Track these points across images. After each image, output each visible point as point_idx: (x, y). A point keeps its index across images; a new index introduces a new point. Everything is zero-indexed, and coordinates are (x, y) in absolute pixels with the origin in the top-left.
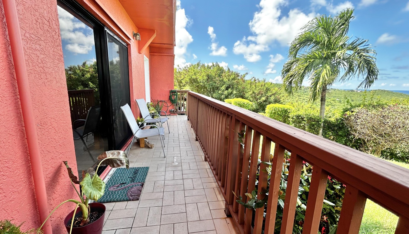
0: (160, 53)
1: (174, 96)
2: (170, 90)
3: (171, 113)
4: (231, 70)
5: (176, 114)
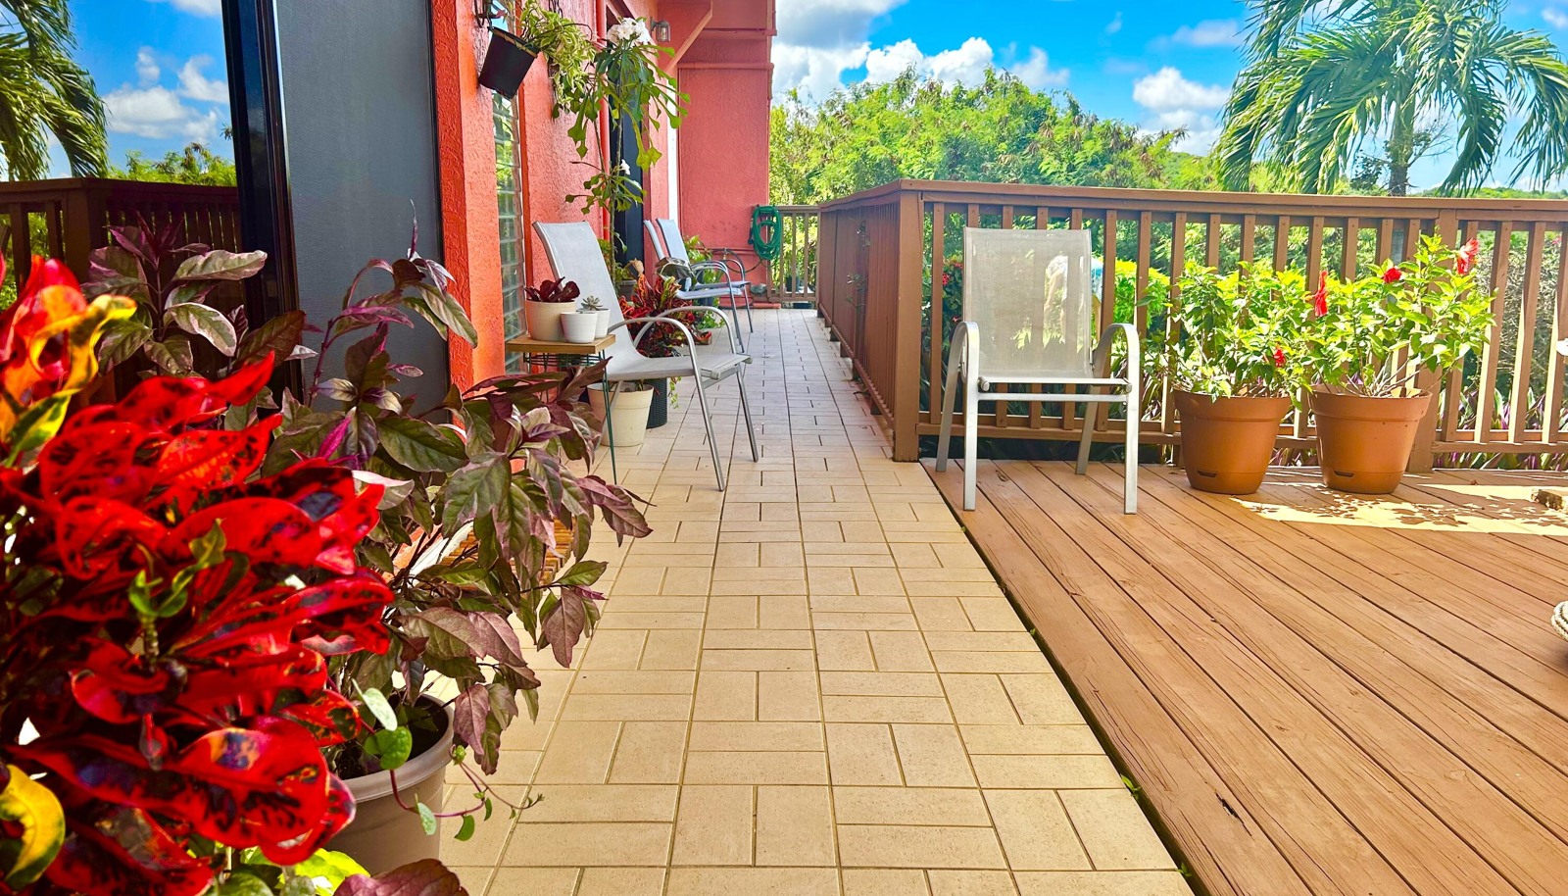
0: (715, 62)
1: (769, 229)
2: (755, 205)
3: (756, 298)
4: (1083, 110)
5: (776, 305)
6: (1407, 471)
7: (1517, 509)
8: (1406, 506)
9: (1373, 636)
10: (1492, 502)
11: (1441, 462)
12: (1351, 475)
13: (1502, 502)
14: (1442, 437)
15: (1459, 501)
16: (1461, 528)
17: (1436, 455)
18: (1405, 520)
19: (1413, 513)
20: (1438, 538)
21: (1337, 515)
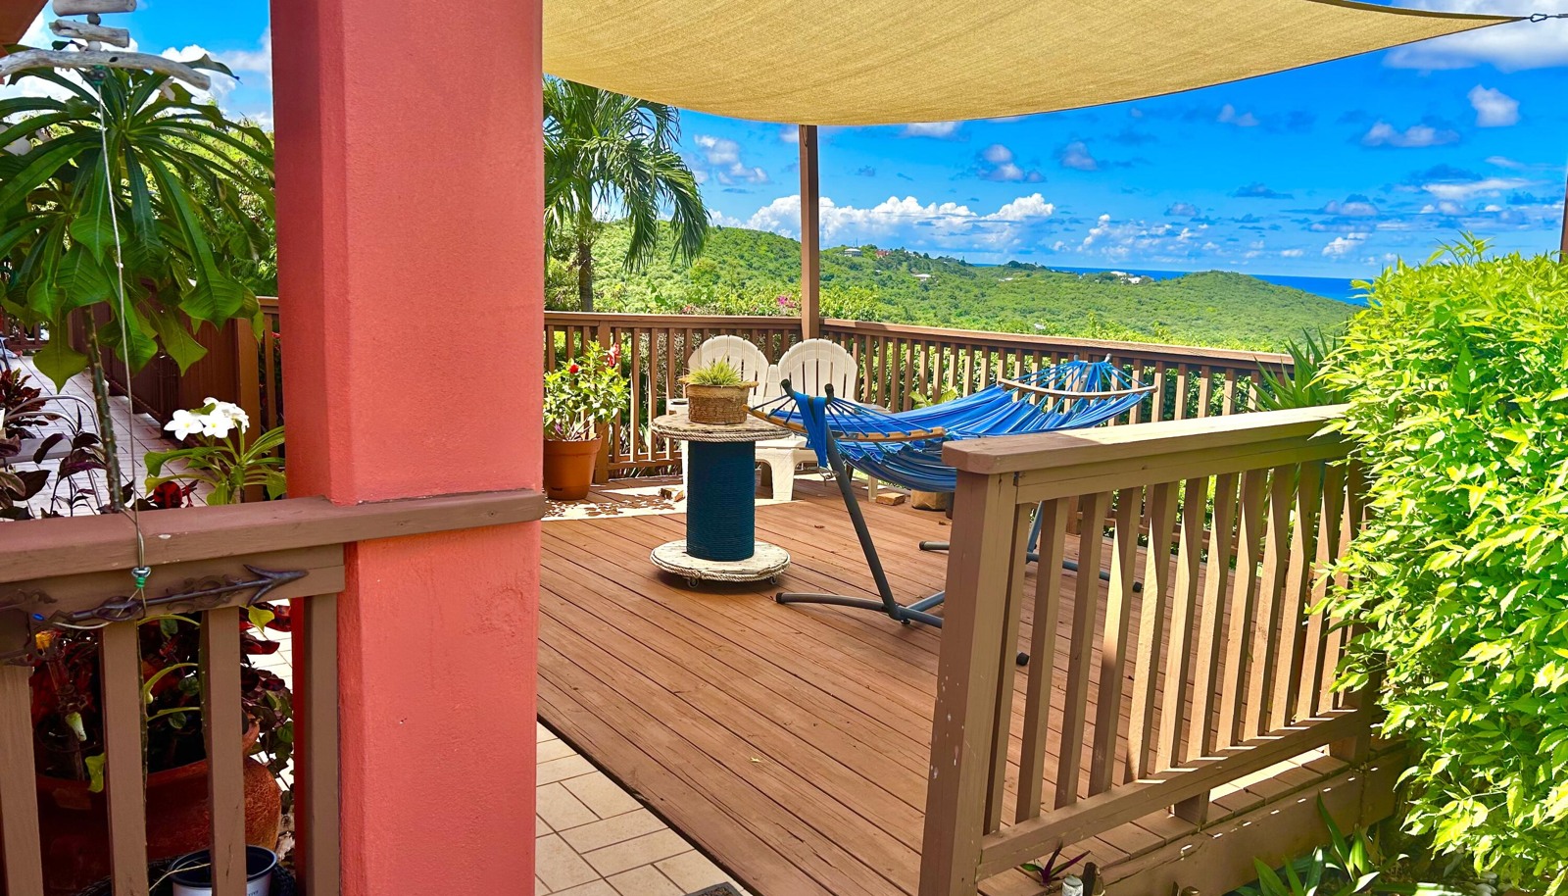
6: (594, 482)
7: (650, 500)
8: (592, 505)
9: (572, 578)
10: (638, 498)
11: (615, 475)
12: (561, 489)
13: (642, 497)
14: (612, 460)
15: (620, 499)
16: (620, 515)
17: (610, 471)
18: (590, 514)
19: (595, 509)
20: (608, 523)
21: (553, 515)
